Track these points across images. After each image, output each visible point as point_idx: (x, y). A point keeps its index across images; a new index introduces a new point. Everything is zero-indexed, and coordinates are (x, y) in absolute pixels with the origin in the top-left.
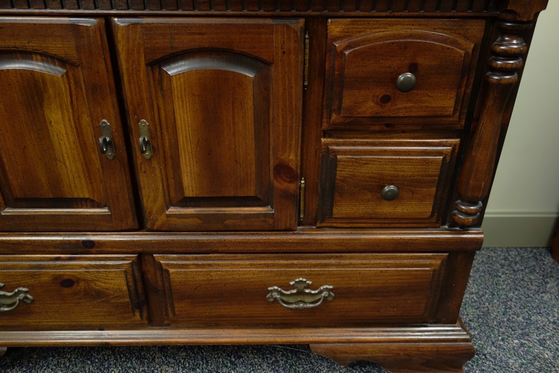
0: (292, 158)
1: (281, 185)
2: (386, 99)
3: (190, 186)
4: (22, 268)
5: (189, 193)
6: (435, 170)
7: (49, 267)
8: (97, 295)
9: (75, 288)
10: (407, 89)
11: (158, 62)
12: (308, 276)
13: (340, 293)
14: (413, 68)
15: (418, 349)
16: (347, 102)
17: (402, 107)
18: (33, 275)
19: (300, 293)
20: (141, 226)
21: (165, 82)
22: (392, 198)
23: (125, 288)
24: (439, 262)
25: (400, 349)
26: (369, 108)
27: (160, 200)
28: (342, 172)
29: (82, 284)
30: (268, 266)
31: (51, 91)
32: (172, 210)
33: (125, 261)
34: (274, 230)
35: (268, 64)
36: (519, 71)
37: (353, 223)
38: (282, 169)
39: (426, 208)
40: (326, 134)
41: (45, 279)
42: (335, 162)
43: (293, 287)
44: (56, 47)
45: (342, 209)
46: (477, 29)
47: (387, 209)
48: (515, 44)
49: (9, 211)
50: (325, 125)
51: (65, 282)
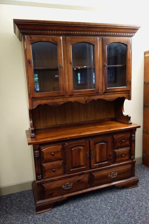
0: (111, 154)
1: (110, 158)
2: (121, 144)
3: (98, 160)
4: (72, 180)
5: (97, 161)
6: (128, 152)
8: (83, 182)
10: (124, 142)
11: (95, 144)
12: (114, 172)
13: (118, 174)
14: (124, 140)
16: (117, 145)
17: (123, 144)
18: (74, 181)
19: (113, 175)
20: (90, 168)
21: (95, 146)
22: (124, 157)
23: (87, 180)
24: (131, 166)
25: (128, 182)
26: (119, 145)
27: (94, 163)
28: (117, 154)
29: (81, 181)
31: (81, 150)
32: (95, 165)
33: (87, 175)
34: (109, 165)
35: (107, 142)
36: (135, 138)
37: (119, 162)
38: (110, 156)
39: (127, 158)
43: (112, 174)
44: (83, 144)
45: (117, 160)
46: (130, 134)
47: (123, 159)
48: (134, 135)
49: (71, 170)
50: (114, 148)
51: (79, 181)
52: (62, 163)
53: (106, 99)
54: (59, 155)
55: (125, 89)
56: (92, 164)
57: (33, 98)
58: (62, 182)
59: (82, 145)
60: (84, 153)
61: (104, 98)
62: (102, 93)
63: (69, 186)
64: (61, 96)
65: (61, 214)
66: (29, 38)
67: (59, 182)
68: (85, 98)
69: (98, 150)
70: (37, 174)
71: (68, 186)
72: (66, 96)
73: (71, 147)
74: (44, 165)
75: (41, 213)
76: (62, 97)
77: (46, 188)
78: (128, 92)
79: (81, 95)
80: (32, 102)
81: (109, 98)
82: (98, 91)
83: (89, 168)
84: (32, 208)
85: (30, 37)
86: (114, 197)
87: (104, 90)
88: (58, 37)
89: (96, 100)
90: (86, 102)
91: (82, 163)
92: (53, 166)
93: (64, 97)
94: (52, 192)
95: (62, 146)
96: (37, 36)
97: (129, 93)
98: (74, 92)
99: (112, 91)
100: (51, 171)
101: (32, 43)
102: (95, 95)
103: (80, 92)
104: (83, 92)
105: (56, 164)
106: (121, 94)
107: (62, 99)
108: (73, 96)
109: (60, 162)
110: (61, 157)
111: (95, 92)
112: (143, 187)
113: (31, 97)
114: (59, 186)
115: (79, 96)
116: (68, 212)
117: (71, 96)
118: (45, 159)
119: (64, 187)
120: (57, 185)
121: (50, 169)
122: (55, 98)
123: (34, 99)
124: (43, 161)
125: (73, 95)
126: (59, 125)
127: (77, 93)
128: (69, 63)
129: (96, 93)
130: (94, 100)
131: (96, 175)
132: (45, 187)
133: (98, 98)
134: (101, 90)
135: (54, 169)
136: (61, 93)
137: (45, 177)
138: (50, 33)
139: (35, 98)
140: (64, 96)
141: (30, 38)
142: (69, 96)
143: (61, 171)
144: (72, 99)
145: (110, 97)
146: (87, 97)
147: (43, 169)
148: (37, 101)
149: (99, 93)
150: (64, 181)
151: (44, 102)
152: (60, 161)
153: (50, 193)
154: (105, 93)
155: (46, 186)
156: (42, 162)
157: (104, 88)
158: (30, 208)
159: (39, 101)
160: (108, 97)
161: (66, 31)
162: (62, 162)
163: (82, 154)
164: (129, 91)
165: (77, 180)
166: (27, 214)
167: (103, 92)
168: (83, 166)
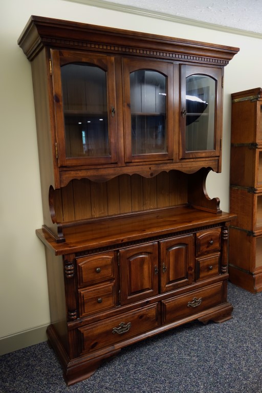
0: (191, 265)
1: (190, 272)
2: (208, 247)
4: (130, 315)
5: (171, 280)
6: (217, 260)
7: (137, 313)
8: (148, 319)
9: (143, 318)
10: (212, 244)
11: (168, 249)
12: (196, 296)
13: (203, 299)
14: (212, 240)
15: (222, 311)
16: (201, 249)
17: (211, 248)
18: (133, 317)
19: (195, 302)
20: (160, 293)
22: (211, 269)
23: (155, 314)
24: (221, 284)
25: (218, 313)
26: (205, 249)
27: (165, 283)
28: (201, 266)
29: (145, 316)
30: (188, 296)
31: (146, 260)
32: (167, 286)
33: (155, 305)
34: (188, 285)
35: (187, 244)
36: (228, 236)
37: (204, 278)
38: (190, 268)
39: (216, 270)
40: (197, 257)
41: (136, 317)
42: (199, 264)
43: (193, 301)
44: (149, 250)
45: (202, 275)
46: (220, 230)
47: (210, 272)
49: (129, 298)
50: (197, 255)
51: (141, 317)
52: (112, 287)
53: (183, 170)
54: (108, 272)
55: (212, 153)
56: (163, 285)
57: (62, 167)
58: (113, 321)
59: (146, 252)
60: (151, 266)
61: (180, 169)
62: (178, 160)
63: (125, 327)
64: (112, 163)
65: (115, 379)
66: (58, 55)
67: (108, 321)
68: (150, 168)
69: (172, 260)
70: (69, 310)
71: (123, 327)
72: (120, 165)
73: (128, 255)
74: (82, 291)
75: (76, 383)
76: (113, 165)
77: (85, 335)
78: (217, 158)
79: (144, 163)
80: (61, 175)
81: (188, 169)
82: (172, 156)
83: (157, 292)
84: (55, 375)
85: (60, 52)
86: (199, 340)
87: (181, 154)
88: (108, 57)
89: (168, 171)
90: (152, 174)
91: (147, 284)
92: (99, 292)
93: (115, 165)
94: (95, 342)
95: (113, 254)
96: (72, 52)
97: (218, 160)
98: (134, 156)
99: (194, 157)
100: (94, 302)
101: (63, 64)
102: (167, 163)
103: (144, 157)
104: (148, 158)
105: (103, 288)
106: (206, 162)
107: (113, 169)
108: (131, 164)
109: (110, 285)
110: (112, 276)
111: (167, 158)
112: (240, 318)
113: (59, 165)
114: (108, 328)
115: (141, 163)
116: (126, 375)
117: (128, 163)
118: (84, 281)
119: (116, 329)
120: (104, 327)
121: (92, 298)
122: (101, 167)
123: (65, 169)
124: (81, 284)
125: (131, 162)
126: (97, 218)
127: (138, 159)
128: (126, 104)
129: (168, 160)
130: (164, 172)
131: (169, 303)
132: (83, 333)
133: (171, 169)
134: (176, 154)
135: (99, 297)
136: (111, 158)
137: (83, 314)
138: (95, 47)
139: (66, 167)
140: (116, 163)
141: (60, 55)
142: (124, 165)
143: (110, 302)
144: (129, 170)
145: (190, 167)
146: (154, 166)
147: (80, 300)
148: (69, 172)
149: (172, 160)
150: (116, 320)
151: (81, 174)
152: (110, 283)
153: (92, 344)
154: (182, 159)
155: (86, 330)
156: (79, 287)
157: (181, 151)
158: (52, 376)
159: (72, 173)
160: (186, 167)
161: (122, 46)
162: (113, 284)
163: (146, 267)
164: (219, 156)
165: (139, 316)
166: (50, 388)
167: (180, 158)
168: (149, 289)
